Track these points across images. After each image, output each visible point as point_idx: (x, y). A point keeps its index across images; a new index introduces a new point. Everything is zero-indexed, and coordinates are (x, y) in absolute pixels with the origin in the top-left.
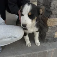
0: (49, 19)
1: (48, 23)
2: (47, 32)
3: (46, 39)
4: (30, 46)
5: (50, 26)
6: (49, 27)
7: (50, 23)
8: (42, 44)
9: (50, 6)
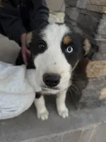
0: (91, 63)
1: (87, 71)
2: (84, 90)
3: (81, 103)
4: (47, 117)
5: (93, 76)
6: (90, 80)
7: (92, 70)
8: (72, 113)
9: (97, 33)
